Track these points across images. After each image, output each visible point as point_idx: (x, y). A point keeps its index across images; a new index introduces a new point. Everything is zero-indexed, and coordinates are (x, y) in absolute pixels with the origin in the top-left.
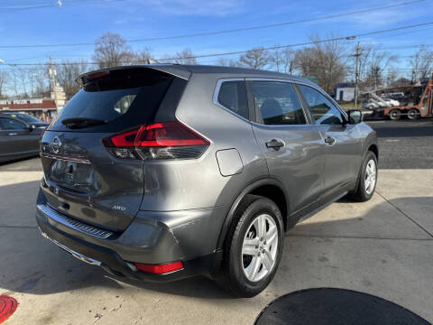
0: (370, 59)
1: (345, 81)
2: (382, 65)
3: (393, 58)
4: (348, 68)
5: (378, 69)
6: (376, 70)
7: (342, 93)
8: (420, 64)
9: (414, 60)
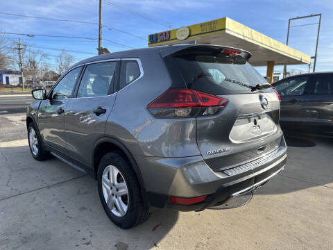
0: (27, 53)
1: (9, 69)
2: (37, 59)
3: (45, 55)
4: (9, 58)
5: (34, 62)
6: (33, 63)
7: (7, 78)
8: (63, 62)
9: (59, 59)
